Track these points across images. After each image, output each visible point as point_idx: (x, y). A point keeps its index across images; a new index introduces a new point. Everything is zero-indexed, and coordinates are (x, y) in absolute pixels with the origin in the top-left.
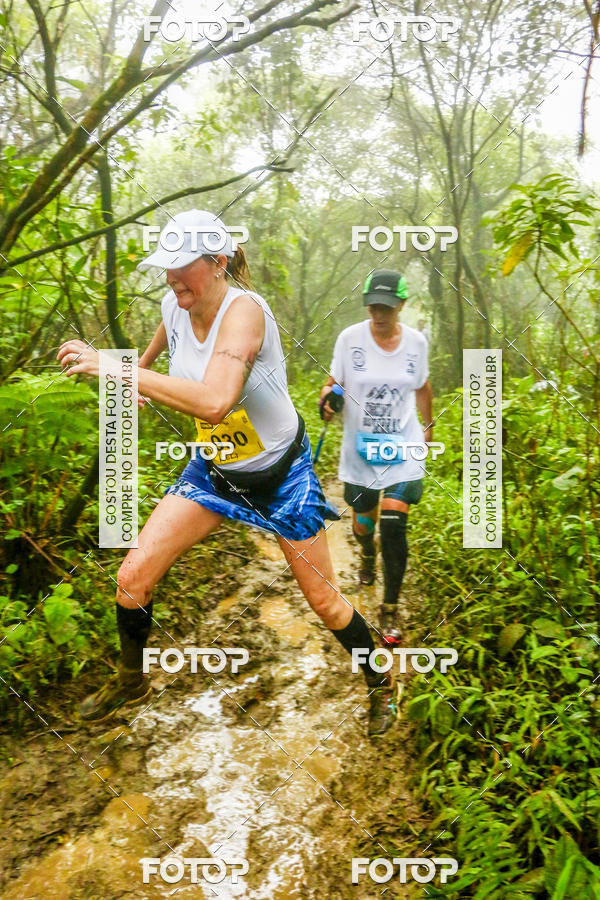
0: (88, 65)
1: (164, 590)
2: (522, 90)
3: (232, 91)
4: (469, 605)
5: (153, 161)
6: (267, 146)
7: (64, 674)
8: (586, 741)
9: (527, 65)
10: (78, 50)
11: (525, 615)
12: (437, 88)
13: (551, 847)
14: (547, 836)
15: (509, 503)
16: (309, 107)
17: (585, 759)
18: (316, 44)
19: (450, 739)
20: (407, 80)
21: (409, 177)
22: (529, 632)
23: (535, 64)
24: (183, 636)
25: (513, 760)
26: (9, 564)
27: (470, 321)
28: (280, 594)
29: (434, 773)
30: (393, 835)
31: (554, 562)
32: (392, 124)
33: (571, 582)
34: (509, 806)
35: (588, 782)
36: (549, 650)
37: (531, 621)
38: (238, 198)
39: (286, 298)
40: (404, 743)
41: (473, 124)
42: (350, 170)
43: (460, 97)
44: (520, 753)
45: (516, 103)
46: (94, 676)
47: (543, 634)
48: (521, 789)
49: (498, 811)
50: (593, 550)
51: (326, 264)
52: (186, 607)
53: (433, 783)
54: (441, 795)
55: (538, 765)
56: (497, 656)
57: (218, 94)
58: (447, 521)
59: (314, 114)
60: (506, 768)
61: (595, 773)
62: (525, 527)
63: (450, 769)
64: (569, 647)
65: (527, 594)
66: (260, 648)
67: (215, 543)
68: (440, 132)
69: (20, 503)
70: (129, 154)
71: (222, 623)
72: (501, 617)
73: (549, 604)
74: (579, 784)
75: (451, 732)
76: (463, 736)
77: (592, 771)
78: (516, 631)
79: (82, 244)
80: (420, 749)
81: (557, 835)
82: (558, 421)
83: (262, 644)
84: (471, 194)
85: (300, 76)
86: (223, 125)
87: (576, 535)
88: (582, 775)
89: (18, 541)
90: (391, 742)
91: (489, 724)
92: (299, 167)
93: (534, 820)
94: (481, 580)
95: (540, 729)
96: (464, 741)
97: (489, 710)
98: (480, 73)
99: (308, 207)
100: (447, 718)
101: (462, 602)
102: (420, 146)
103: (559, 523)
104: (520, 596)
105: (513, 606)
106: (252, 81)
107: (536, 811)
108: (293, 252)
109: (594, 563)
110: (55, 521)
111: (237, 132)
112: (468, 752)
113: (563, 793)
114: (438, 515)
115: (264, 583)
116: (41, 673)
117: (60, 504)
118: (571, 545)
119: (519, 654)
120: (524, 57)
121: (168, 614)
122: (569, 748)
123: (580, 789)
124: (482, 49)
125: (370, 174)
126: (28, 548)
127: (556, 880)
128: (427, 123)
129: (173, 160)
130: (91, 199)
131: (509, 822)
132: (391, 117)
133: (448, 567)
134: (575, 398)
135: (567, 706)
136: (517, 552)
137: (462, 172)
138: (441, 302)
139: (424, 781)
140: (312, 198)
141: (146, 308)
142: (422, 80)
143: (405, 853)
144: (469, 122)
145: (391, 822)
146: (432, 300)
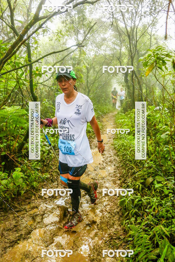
0: (23, 16)
1: (48, 169)
2: (151, 22)
3: (66, 23)
4: (137, 172)
5: (43, 44)
6: (76, 39)
7: (19, 194)
8: (171, 211)
9: (152, 14)
10: (20, 11)
11: (153, 175)
12: (126, 21)
13: (161, 242)
14: (160, 239)
15: (148, 142)
16: (89, 28)
17: (171, 216)
18: (91, 9)
19: (132, 211)
20: (117, 19)
21: (118, 48)
22: (154, 180)
23: (155, 14)
24: (54, 183)
25: (150, 217)
26: (2, 162)
27: (136, 90)
29: (127, 221)
30: (115, 239)
31: (161, 159)
32: (113, 32)
33: (167, 165)
34: (149, 230)
35: (172, 223)
36: (160, 185)
37: (155, 177)
38: (68, 55)
39: (83, 84)
40: (118, 213)
41: (136, 32)
42: (101, 46)
43: (133, 25)
44: (152, 215)
45: (149, 26)
46: (27, 194)
47: (159, 180)
48: (152, 225)
49: (146, 232)
50: (173, 156)
51: (94, 74)
52: (54, 174)
53: (127, 224)
54: (129, 227)
55: (157, 218)
56: (145, 187)
57: (61, 24)
58: (130, 148)
59: (90, 30)
60: (148, 219)
61: (174, 220)
62: (153, 149)
63: (132, 220)
64: (166, 184)
65: (154, 169)
68: (127, 35)
69: (5, 144)
70: (36, 42)
72: (146, 176)
73: (160, 172)
74: (170, 224)
75: (132, 209)
76: (136, 210)
77: (172, 220)
78: (150, 180)
79: (22, 68)
80: (123, 214)
81: (163, 238)
82: (162, 118)
84: (136, 53)
85: (86, 18)
86: (63, 33)
87: (168, 151)
88: (170, 221)
89: (5, 155)
90: (115, 212)
91: (143, 207)
92: (86, 45)
93: (156, 234)
94: (140, 165)
95: (158, 208)
96: (136, 212)
97: (143, 203)
98: (138, 17)
99: (89, 57)
101: (135, 171)
102: (121, 39)
103: (163, 148)
104: (152, 169)
105: (150, 172)
106: (72, 20)
107: (157, 231)
108: (85, 70)
109: (173, 159)
110: (16, 149)
111: (68, 36)
112: (137, 215)
113: (165, 226)
114: (128, 146)
116: (12, 194)
117: (17, 144)
118: (166, 154)
119: (152, 186)
120: (151, 12)
121: (49, 176)
122: (166, 213)
123: (169, 225)
124: (139, 10)
125: (107, 47)
126: (8, 157)
127: (163, 251)
128: (123, 32)
129: (49, 44)
130: (25, 55)
131: (149, 235)
132: (113, 30)
133: (131, 161)
134: (167, 112)
135: (166, 201)
136: (151, 156)
137: (134, 46)
138: (128, 84)
139: (124, 223)
140: (90, 54)
141: (42, 87)
142: (122, 19)
143: (119, 245)
144: (135, 32)
145: (115, 235)
146: (125, 83)
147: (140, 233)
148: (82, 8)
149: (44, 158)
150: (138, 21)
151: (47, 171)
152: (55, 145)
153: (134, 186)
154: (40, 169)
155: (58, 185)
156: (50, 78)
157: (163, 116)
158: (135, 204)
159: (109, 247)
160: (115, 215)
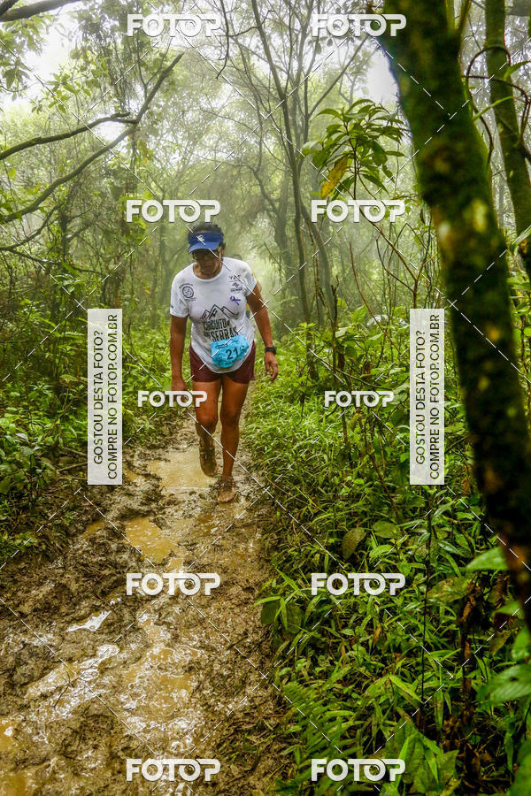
1: (32, 519)
3: (86, 57)
4: (316, 515)
5: (16, 125)
8: (422, 628)
11: (365, 520)
12: (274, 58)
13: (392, 729)
14: (390, 719)
16: (158, 72)
17: (421, 645)
19: (299, 636)
20: (247, 49)
21: (252, 141)
22: (369, 534)
24: (52, 562)
25: (358, 651)
28: (144, 516)
29: (284, 671)
30: (249, 732)
31: (389, 471)
33: (406, 488)
34: (354, 695)
35: (425, 666)
36: (387, 549)
37: (371, 525)
39: (147, 251)
40: (259, 645)
42: (200, 135)
43: (295, 64)
44: (365, 644)
47: (383, 535)
48: (366, 677)
49: (345, 701)
52: (54, 534)
53: (286, 680)
55: (380, 654)
56: (342, 558)
57: (71, 60)
58: (295, 441)
59: (163, 79)
60: (352, 660)
62: (361, 440)
63: (299, 665)
64: (405, 544)
65: (366, 500)
66: (125, 567)
67: (81, 473)
68: (277, 96)
71: (89, 546)
72: (345, 523)
73: (387, 508)
74: (420, 668)
75: (300, 630)
76: (312, 634)
78: (358, 534)
80: (273, 650)
81: (398, 717)
82: (391, 348)
83: (126, 563)
85: (149, 43)
86: (77, 88)
88: (419, 660)
90: (247, 645)
91: (335, 620)
93: (376, 706)
94: (326, 491)
95: (381, 620)
96: (313, 637)
97: (335, 608)
98: (310, 42)
100: (296, 617)
101: (309, 512)
103: (393, 435)
104: (360, 503)
105: (356, 512)
106: (103, 48)
107: (379, 696)
112: (315, 649)
113: (403, 676)
114: (287, 436)
115: (129, 507)
118: (403, 453)
119: (361, 555)
121: (35, 541)
123: (417, 673)
125: (220, 139)
128: (265, 87)
129: (35, 124)
131: (355, 709)
133: (297, 482)
135: (405, 598)
136: (356, 463)
137: (299, 131)
138: (286, 250)
139: (277, 679)
140: (168, 161)
141: (13, 261)
142: (261, 51)
143: (261, 749)
144: (303, 87)
145: (247, 720)
146: (278, 248)
147: (325, 705)
148: (135, 9)
149: (20, 486)
150: (311, 54)
151: (29, 526)
152: (58, 442)
153: (307, 556)
154: (6, 520)
155: (64, 568)
156: (39, 232)
157: (393, 340)
158: (308, 614)
159: (230, 759)
160: (250, 652)
